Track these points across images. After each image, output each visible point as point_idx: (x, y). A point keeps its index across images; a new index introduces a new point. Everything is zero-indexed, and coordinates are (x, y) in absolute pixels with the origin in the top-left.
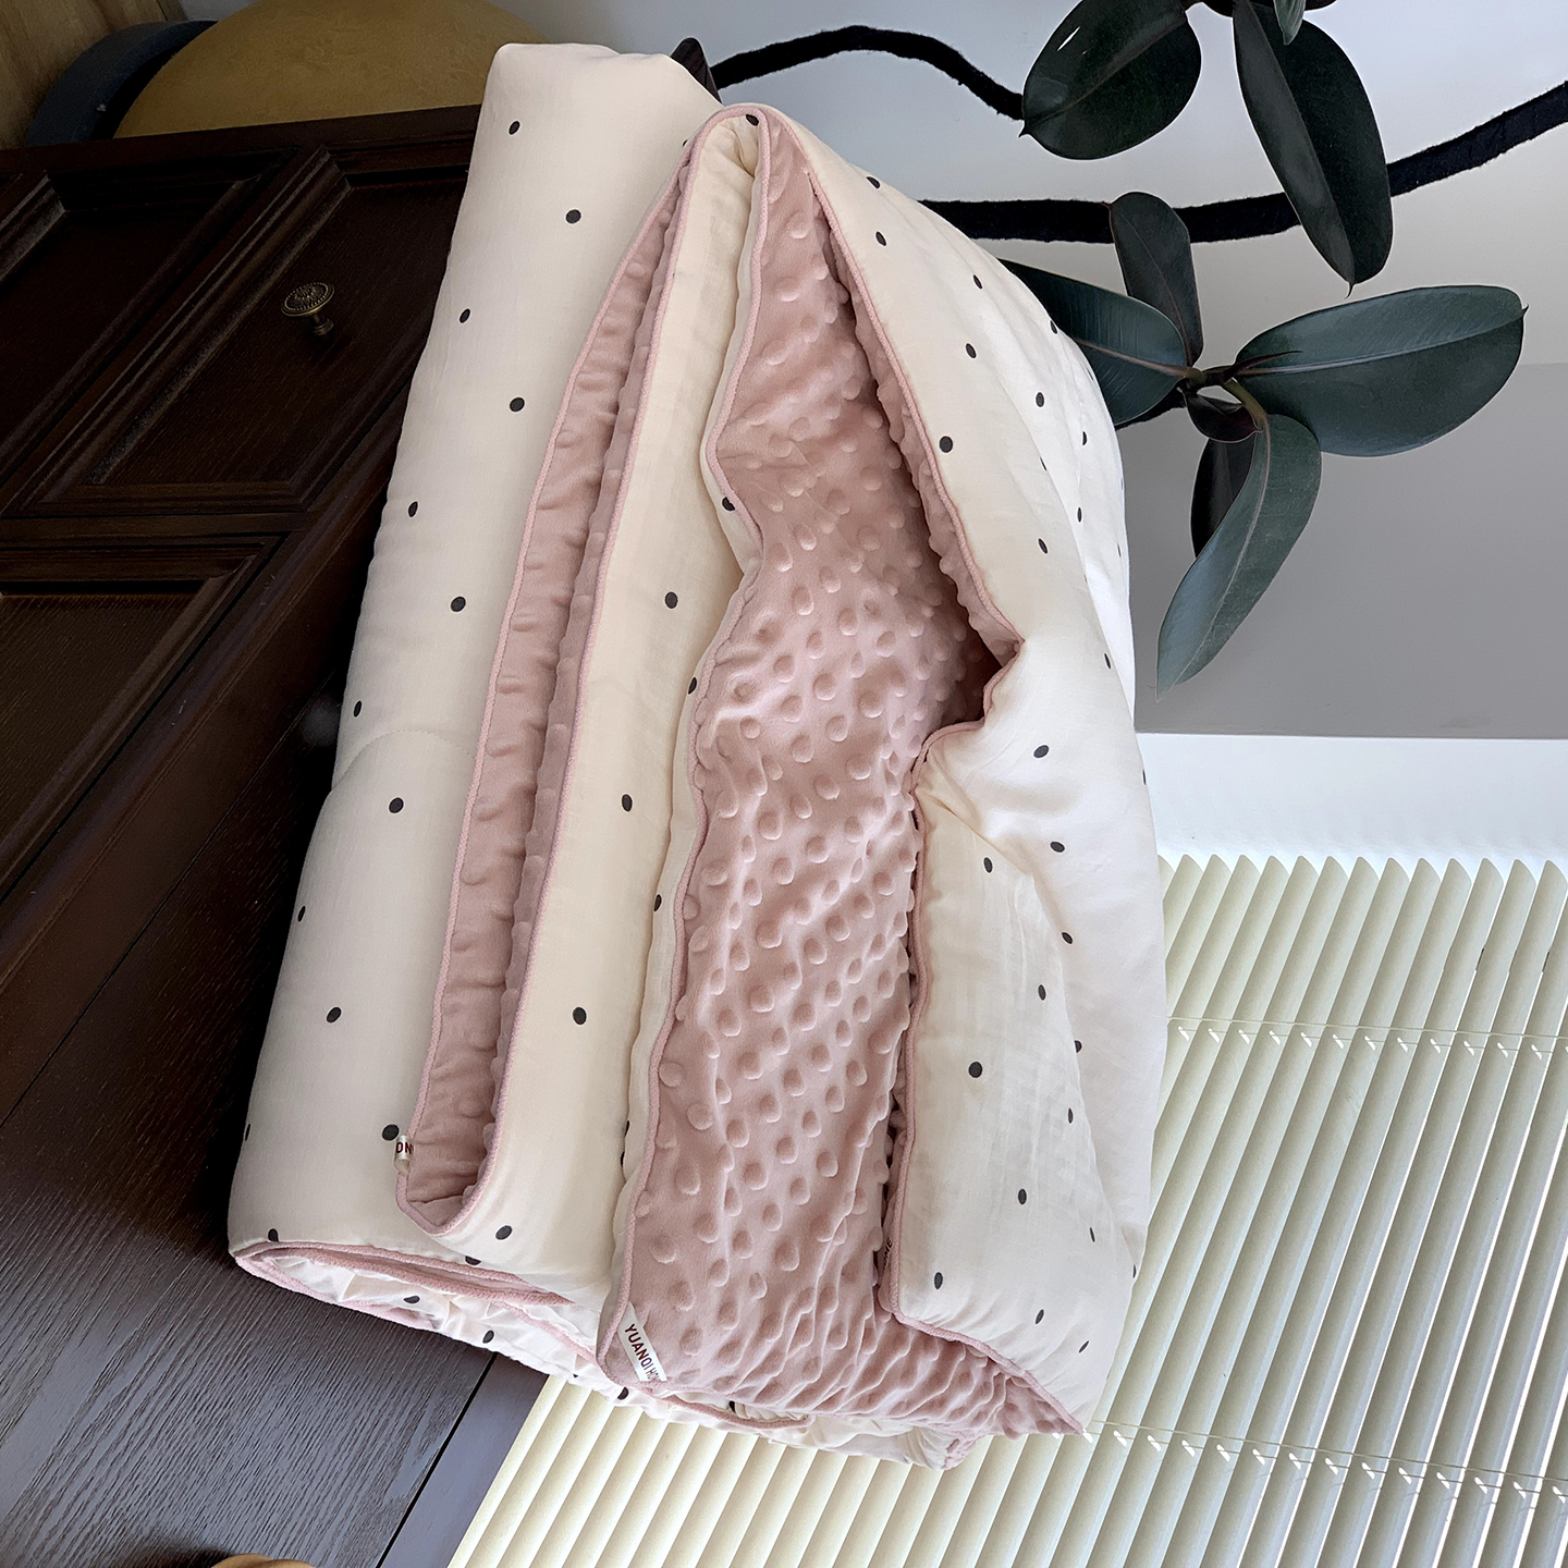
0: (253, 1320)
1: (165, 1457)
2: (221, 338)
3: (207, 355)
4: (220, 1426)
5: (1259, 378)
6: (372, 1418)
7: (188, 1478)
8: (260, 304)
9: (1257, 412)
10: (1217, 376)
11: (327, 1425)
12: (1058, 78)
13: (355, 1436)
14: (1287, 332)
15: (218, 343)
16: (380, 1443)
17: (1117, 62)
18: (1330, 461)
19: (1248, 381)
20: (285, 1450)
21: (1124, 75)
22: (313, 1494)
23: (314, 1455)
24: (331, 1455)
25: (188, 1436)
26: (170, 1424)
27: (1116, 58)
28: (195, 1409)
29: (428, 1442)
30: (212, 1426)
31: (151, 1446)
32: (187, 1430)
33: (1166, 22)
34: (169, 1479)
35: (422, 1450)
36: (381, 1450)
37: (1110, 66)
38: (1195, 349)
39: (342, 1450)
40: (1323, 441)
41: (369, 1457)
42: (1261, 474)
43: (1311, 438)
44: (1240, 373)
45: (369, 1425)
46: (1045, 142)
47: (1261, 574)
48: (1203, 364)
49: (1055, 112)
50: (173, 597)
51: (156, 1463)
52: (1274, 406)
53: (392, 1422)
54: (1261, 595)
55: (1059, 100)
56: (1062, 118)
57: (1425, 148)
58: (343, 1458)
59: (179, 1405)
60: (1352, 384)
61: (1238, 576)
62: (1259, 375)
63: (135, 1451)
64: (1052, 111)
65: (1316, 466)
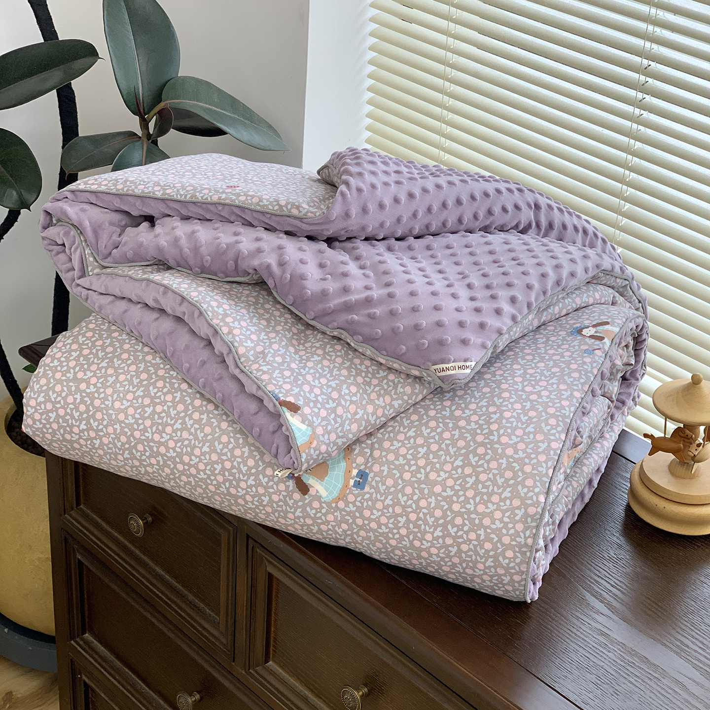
2: (151, 563)
3: (159, 570)
5: (145, 105)
8: (135, 546)
9: (162, 105)
10: (144, 124)
14: (125, 93)
15: (154, 565)
18: (182, 73)
19: (146, 111)
38: (132, 134)
40: (174, 75)
42: (188, 104)
43: (172, 80)
44: (143, 114)
46: (34, 199)
47: (233, 103)
50: (275, 586)
52: (158, 97)
54: (242, 103)
55: (14, 193)
60: (147, 62)
61: (234, 114)
62: (143, 106)
64: (19, 196)
65: (185, 78)
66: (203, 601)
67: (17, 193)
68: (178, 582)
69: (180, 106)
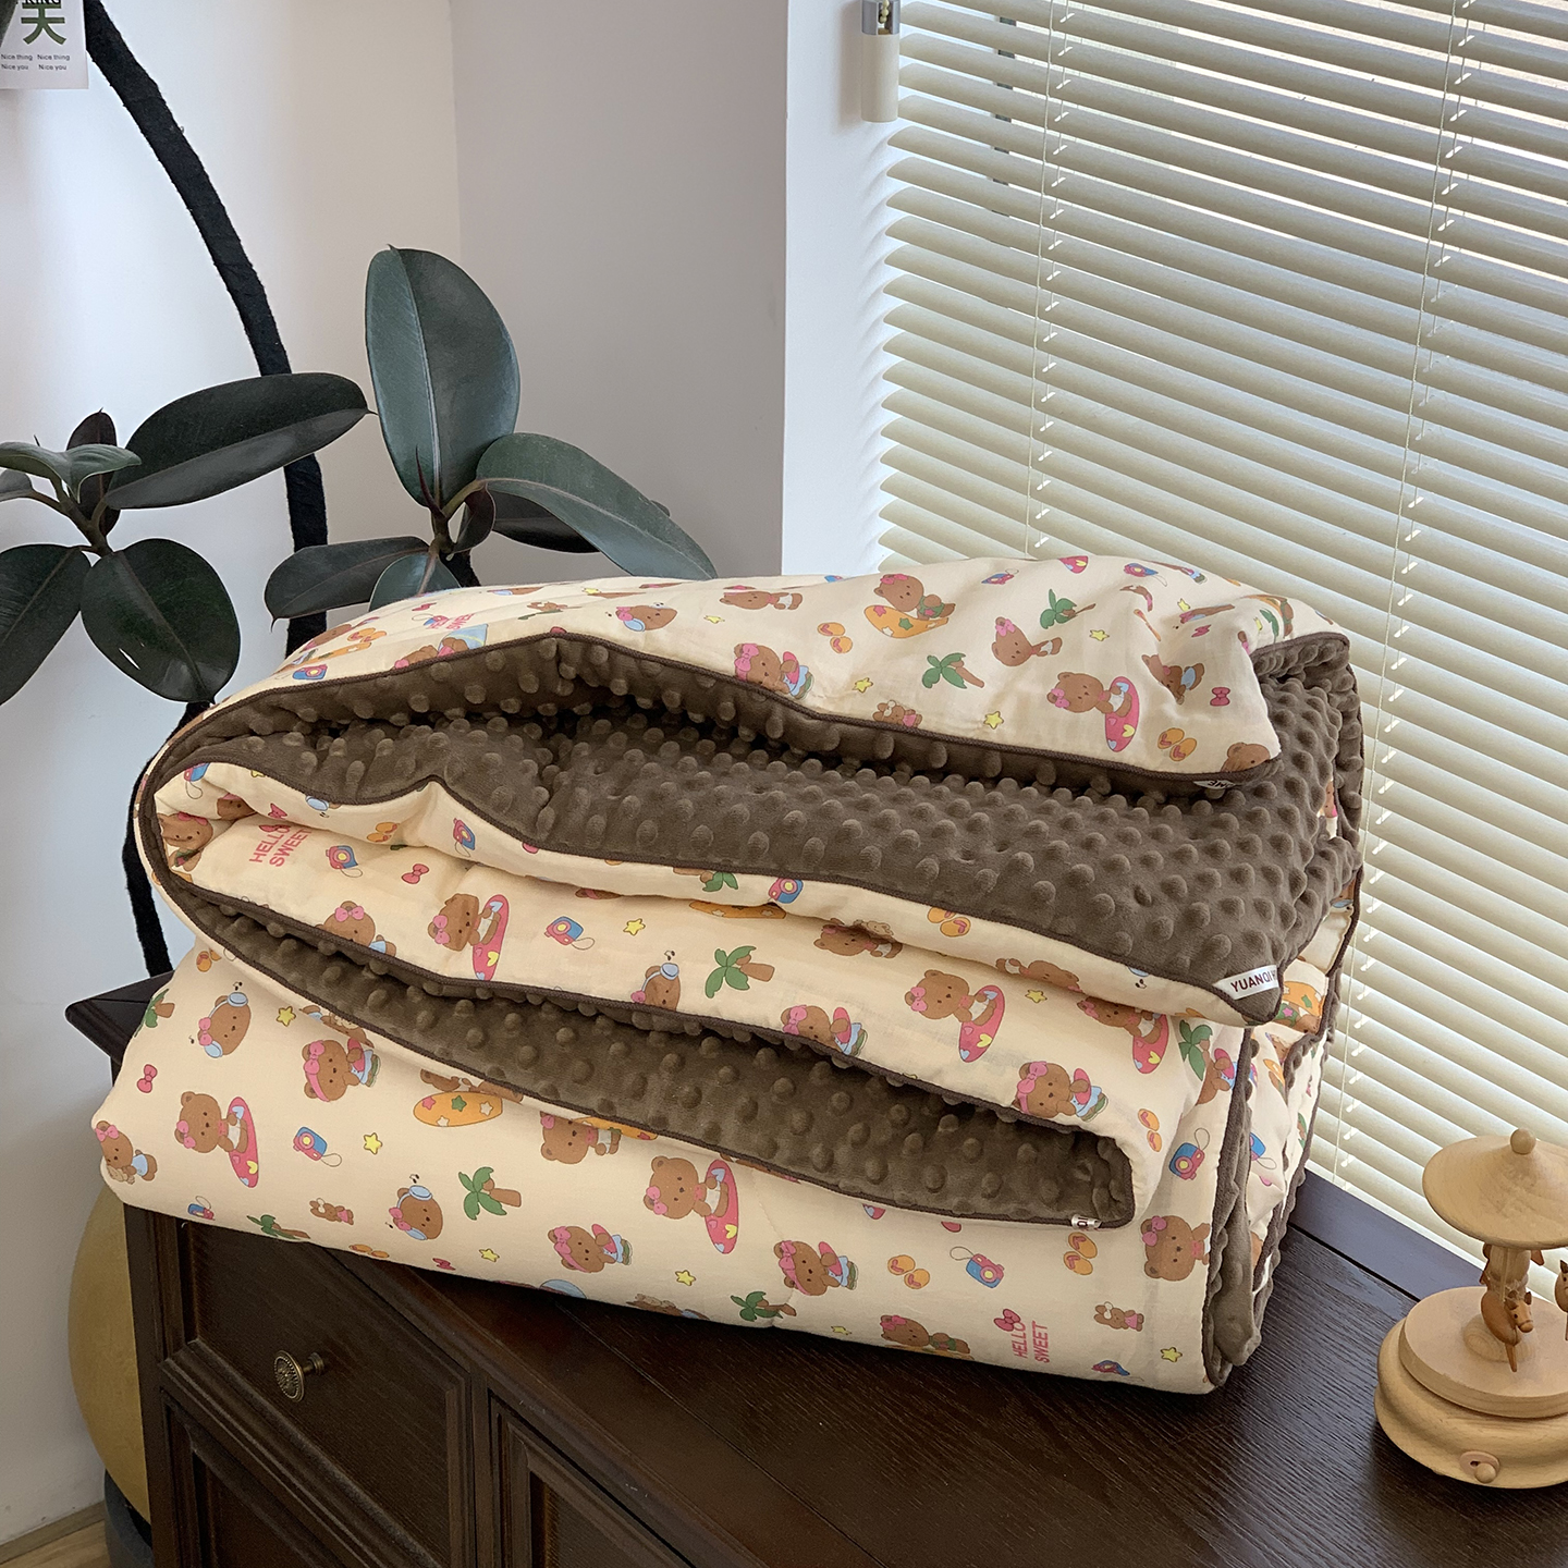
1: (1335, 1521)
2: (326, 1461)
3: (340, 1475)
4: (1311, 1470)
5: (444, 487)
6: (1322, 1330)
7: (1356, 1500)
8: (297, 1424)
9: (474, 487)
10: (440, 524)
11: (1324, 1372)
12: (165, 669)
13: (1338, 1346)
14: (401, 460)
15: (331, 1465)
16: (1347, 1323)
17: (154, 615)
18: (522, 427)
19: (446, 496)
20: (1341, 1410)
21: (164, 608)
24: (1352, 1369)
25: (1317, 1499)
26: (1304, 1515)
27: (150, 616)
28: (1292, 1493)
29: (1352, 1279)
30: (1310, 1477)
31: (1323, 1534)
32: (1312, 1500)
33: (123, 571)
34: (1355, 1518)
35: (1359, 1286)
36: (1354, 1323)
37: (156, 622)
38: (414, 545)
39: (1348, 1358)
40: (504, 430)
41: (1359, 1334)
42: (530, 488)
43: (500, 442)
44: (437, 504)
46: (222, 681)
47: (622, 494)
48: (428, 536)
49: (195, 672)
50: (545, 1504)
51: (1339, 1530)
52: (469, 474)
53: (1329, 1312)
54: (642, 496)
55: (184, 668)
56: (200, 665)
57: (246, 337)
59: (1286, 1507)
60: (452, 402)
61: (623, 516)
62: (440, 487)
63: (1327, 1549)
64: (193, 676)
65: (527, 438)
66: (422, 1540)
67: (190, 669)
68: (377, 1501)
69: (512, 491)
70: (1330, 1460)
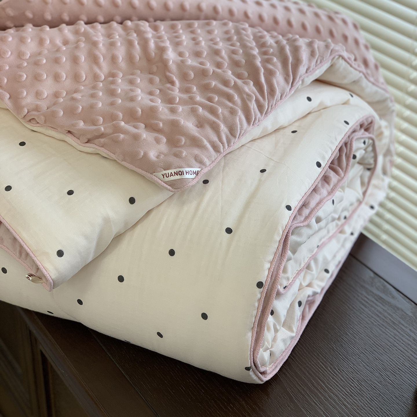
0: (321, 365)
1: (369, 411)
4: (361, 385)
6: (375, 317)
7: (380, 401)
11: (373, 337)
16: (386, 314)
20: (379, 356)
22: (400, 346)
23: (384, 344)
25: (362, 400)
28: (351, 396)
29: (391, 294)
30: (360, 388)
35: (393, 297)
41: (391, 320)
45: (378, 319)
53: (379, 308)
58: (389, 331)
59: (348, 403)
70: (371, 380)
